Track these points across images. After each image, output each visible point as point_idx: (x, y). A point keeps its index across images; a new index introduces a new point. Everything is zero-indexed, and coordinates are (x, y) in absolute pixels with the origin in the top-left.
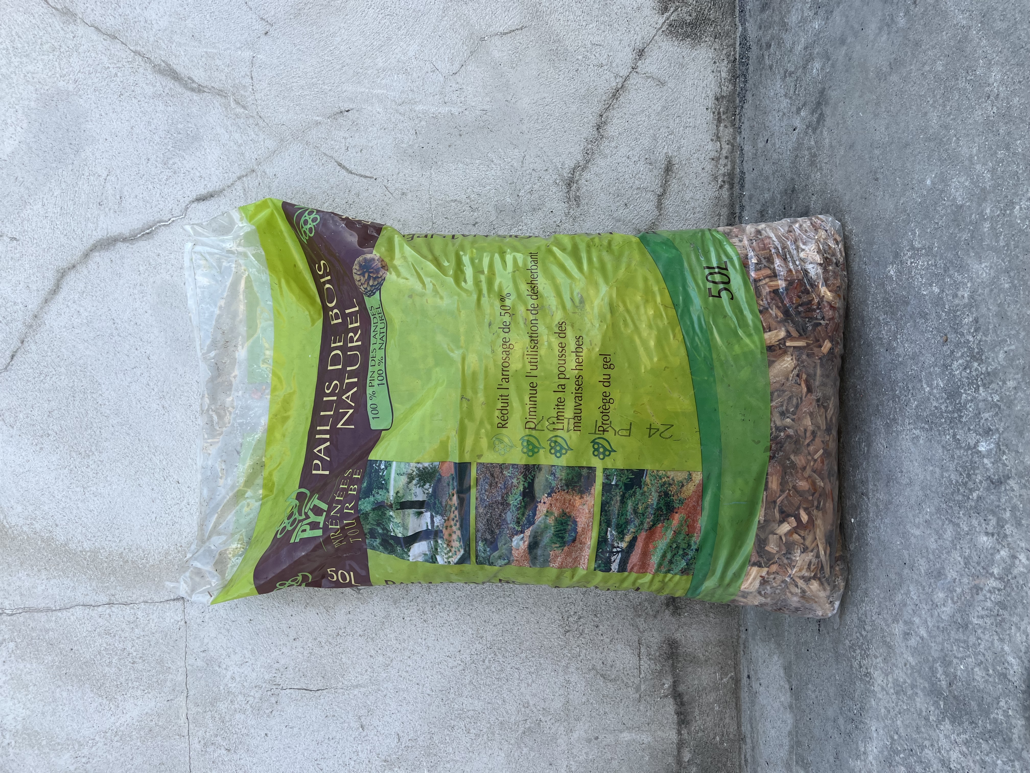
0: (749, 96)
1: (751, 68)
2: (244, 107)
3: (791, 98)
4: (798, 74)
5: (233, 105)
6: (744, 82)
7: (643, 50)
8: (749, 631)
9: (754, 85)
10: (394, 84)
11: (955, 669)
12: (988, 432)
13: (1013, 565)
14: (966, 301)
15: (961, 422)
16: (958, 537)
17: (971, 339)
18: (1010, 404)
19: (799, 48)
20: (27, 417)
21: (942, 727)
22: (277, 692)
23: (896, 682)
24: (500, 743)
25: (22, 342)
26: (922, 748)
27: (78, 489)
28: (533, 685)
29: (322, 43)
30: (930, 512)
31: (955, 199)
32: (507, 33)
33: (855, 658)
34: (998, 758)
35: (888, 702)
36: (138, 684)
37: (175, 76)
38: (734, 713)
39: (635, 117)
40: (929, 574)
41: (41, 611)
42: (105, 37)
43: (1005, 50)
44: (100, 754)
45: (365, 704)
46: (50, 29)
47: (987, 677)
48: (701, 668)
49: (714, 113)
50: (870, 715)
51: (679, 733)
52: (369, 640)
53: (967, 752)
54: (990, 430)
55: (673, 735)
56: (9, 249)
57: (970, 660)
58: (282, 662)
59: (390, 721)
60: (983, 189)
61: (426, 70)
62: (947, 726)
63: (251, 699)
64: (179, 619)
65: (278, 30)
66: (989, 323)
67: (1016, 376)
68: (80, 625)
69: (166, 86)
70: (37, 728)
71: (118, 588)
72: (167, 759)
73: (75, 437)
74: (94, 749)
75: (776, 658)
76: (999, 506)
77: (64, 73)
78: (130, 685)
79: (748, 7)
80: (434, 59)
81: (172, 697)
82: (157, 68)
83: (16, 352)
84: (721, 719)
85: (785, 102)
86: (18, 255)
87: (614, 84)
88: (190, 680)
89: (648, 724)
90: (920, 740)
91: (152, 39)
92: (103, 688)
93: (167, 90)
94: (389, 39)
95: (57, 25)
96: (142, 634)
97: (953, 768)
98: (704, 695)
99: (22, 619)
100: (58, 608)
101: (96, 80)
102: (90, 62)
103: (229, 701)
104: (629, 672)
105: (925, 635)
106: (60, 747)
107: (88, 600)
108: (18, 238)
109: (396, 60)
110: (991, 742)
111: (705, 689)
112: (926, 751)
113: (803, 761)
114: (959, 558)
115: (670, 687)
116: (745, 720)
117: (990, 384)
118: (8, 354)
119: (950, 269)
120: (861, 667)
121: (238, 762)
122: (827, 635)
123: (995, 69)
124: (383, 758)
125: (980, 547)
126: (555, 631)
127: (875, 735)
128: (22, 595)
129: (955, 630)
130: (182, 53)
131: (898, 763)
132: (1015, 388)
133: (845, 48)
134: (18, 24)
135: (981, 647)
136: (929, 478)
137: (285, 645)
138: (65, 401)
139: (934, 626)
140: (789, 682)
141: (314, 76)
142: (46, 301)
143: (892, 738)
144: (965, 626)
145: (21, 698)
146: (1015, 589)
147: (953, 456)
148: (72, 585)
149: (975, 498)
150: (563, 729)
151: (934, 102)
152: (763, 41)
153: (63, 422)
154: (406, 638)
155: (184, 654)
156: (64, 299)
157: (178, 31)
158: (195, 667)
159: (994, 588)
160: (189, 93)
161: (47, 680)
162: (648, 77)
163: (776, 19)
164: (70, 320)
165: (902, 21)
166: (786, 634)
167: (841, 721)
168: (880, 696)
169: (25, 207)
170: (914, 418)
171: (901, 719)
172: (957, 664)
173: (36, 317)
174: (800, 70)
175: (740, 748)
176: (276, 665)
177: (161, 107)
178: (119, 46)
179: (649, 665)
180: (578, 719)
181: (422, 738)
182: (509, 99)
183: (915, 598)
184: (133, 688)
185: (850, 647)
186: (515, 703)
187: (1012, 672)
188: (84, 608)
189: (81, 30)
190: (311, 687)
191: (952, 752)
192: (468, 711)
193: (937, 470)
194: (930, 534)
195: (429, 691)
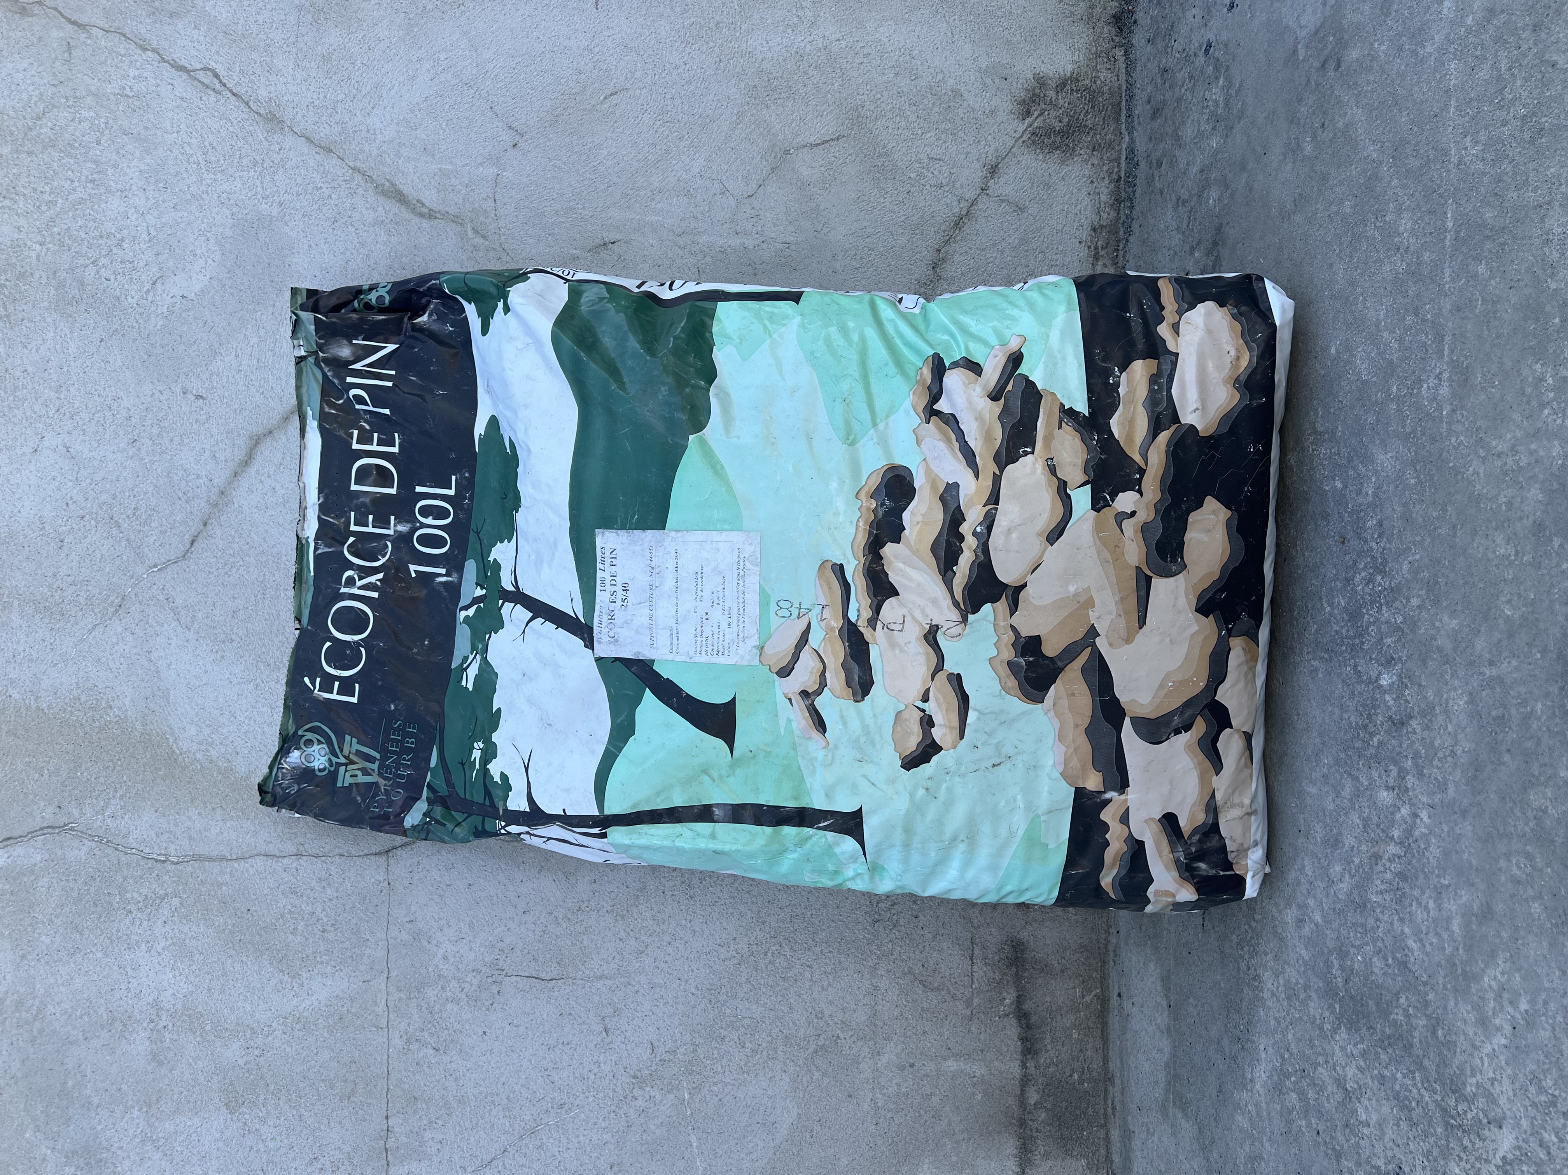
0: (1135, 226)
1: (1139, 191)
2: (483, 237)
3: (1184, 233)
4: (1192, 204)
5: (470, 234)
6: (1130, 207)
7: (996, 166)
8: (1121, 933)
9: (1142, 212)
10: (673, 209)
11: (1352, 960)
12: (1390, 662)
13: (1414, 826)
14: (1370, 499)
15: (1362, 649)
16: (1357, 794)
17: (1375, 546)
18: (1414, 625)
19: (1195, 169)
20: (207, 617)
21: (1337, 1038)
22: (499, 979)
23: (1288, 985)
24: (785, 1063)
25: (205, 524)
26: (1316, 1066)
27: (265, 709)
28: (830, 989)
29: (584, 157)
30: (1328, 764)
31: (1360, 373)
32: (819, 144)
33: (1242, 957)
34: (1397, 1070)
35: (1279, 1011)
36: (327, 958)
37: (400, 198)
38: (1099, 1043)
39: (984, 253)
40: (1325, 842)
41: (214, 860)
42: (318, 149)
43: (1417, 194)
44: (278, 1045)
45: (610, 1001)
46: (250, 139)
47: (1386, 968)
48: (1056, 980)
49: (1089, 247)
50: (1258, 1030)
51: (1024, 1065)
52: (619, 917)
53: (1364, 1066)
54: (1393, 659)
55: (1015, 1069)
56: (194, 409)
57: (1368, 948)
58: (508, 940)
59: (642, 1025)
60: (1391, 362)
61: (713, 191)
62: (1342, 1035)
63: (467, 985)
64: (381, 879)
65: (529, 142)
66: (1394, 526)
67: (1421, 593)
68: (261, 879)
69: (390, 211)
70: (200, 1009)
71: (309, 835)
72: (360, 1055)
73: (264, 645)
74: (270, 1038)
75: (1151, 964)
76: (1400, 753)
77: (267, 193)
78: (318, 958)
79: (1137, 112)
80: (724, 178)
81: (369, 978)
82: (380, 188)
83: (197, 536)
84: (1081, 1050)
85: (1177, 238)
86: (204, 417)
87: (957, 210)
88: (392, 956)
89: (982, 1051)
90: (1313, 1057)
91: (375, 152)
92: (284, 961)
93: (390, 216)
94: (668, 152)
95: (259, 134)
96: (335, 895)
97: (1350, 1089)
98: (1059, 1017)
99: (189, 869)
100: (235, 857)
101: (305, 203)
102: (299, 180)
103: (439, 987)
104: (958, 980)
105: (1320, 920)
106: (227, 1034)
107: (272, 849)
108: (204, 395)
109: (676, 178)
110: (1390, 1051)
111: (1060, 1008)
112: (1320, 1069)
113: (1181, 1101)
114: (1358, 821)
115: (1012, 1003)
116: (1113, 1053)
117: (1393, 602)
118: (187, 539)
119: (1355, 458)
120: (1249, 969)
121: (449, 1067)
122: (1212, 931)
123: (1406, 215)
124: (632, 1073)
125: (1380, 804)
126: (860, 920)
127: (1263, 1056)
128: (191, 839)
129: (1352, 911)
130: (411, 170)
131: (1289, 1089)
132: (1419, 607)
133: (1245, 175)
134: (212, 133)
135: (1380, 930)
136: (1327, 721)
137: (511, 918)
138: (253, 599)
139: (1329, 909)
140: (1166, 996)
141: (572, 198)
142: (236, 474)
143: (1282, 1057)
144: (1362, 906)
145: (183, 969)
146: (1416, 855)
147: (1353, 693)
148: (253, 829)
149: (1376, 744)
150: (867, 1050)
151: (1341, 251)
152: (1154, 156)
153: (250, 625)
154: (666, 918)
155: (386, 924)
156: (257, 472)
157: (408, 143)
158: (398, 941)
159: (1394, 855)
160: (417, 220)
161: (216, 948)
162: (1002, 201)
163: (1169, 130)
164: (263, 498)
165: (1308, 148)
166: (1165, 933)
167: (1226, 1042)
168: (1269, 1003)
169: (214, 358)
170: (1313, 645)
171: (1292, 1031)
172: (1355, 954)
173: (223, 493)
174: (1195, 199)
175: (1106, 1091)
176: (500, 945)
177: (383, 237)
178: (335, 161)
179: (985, 972)
180: (887, 1039)
181: (682, 1050)
182: (819, 228)
183: (1310, 873)
184: (322, 963)
185: (1238, 944)
186: (804, 1012)
187: (1412, 959)
188: (265, 858)
189: (289, 141)
190: (542, 975)
191: (1348, 1068)
192: (744, 1018)
193: (1337, 711)
194: (1327, 792)
195: (693, 990)
